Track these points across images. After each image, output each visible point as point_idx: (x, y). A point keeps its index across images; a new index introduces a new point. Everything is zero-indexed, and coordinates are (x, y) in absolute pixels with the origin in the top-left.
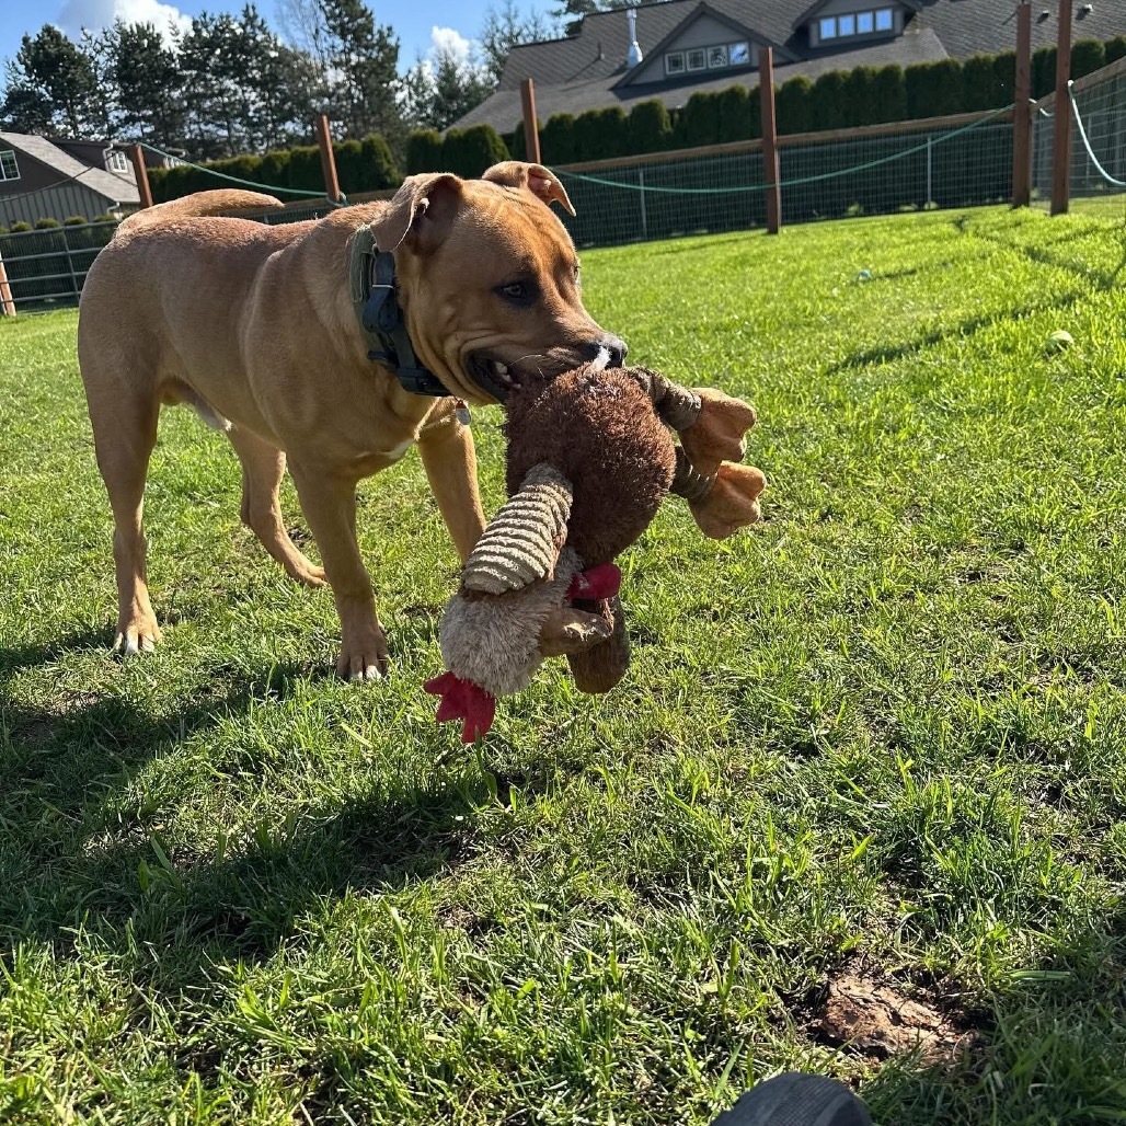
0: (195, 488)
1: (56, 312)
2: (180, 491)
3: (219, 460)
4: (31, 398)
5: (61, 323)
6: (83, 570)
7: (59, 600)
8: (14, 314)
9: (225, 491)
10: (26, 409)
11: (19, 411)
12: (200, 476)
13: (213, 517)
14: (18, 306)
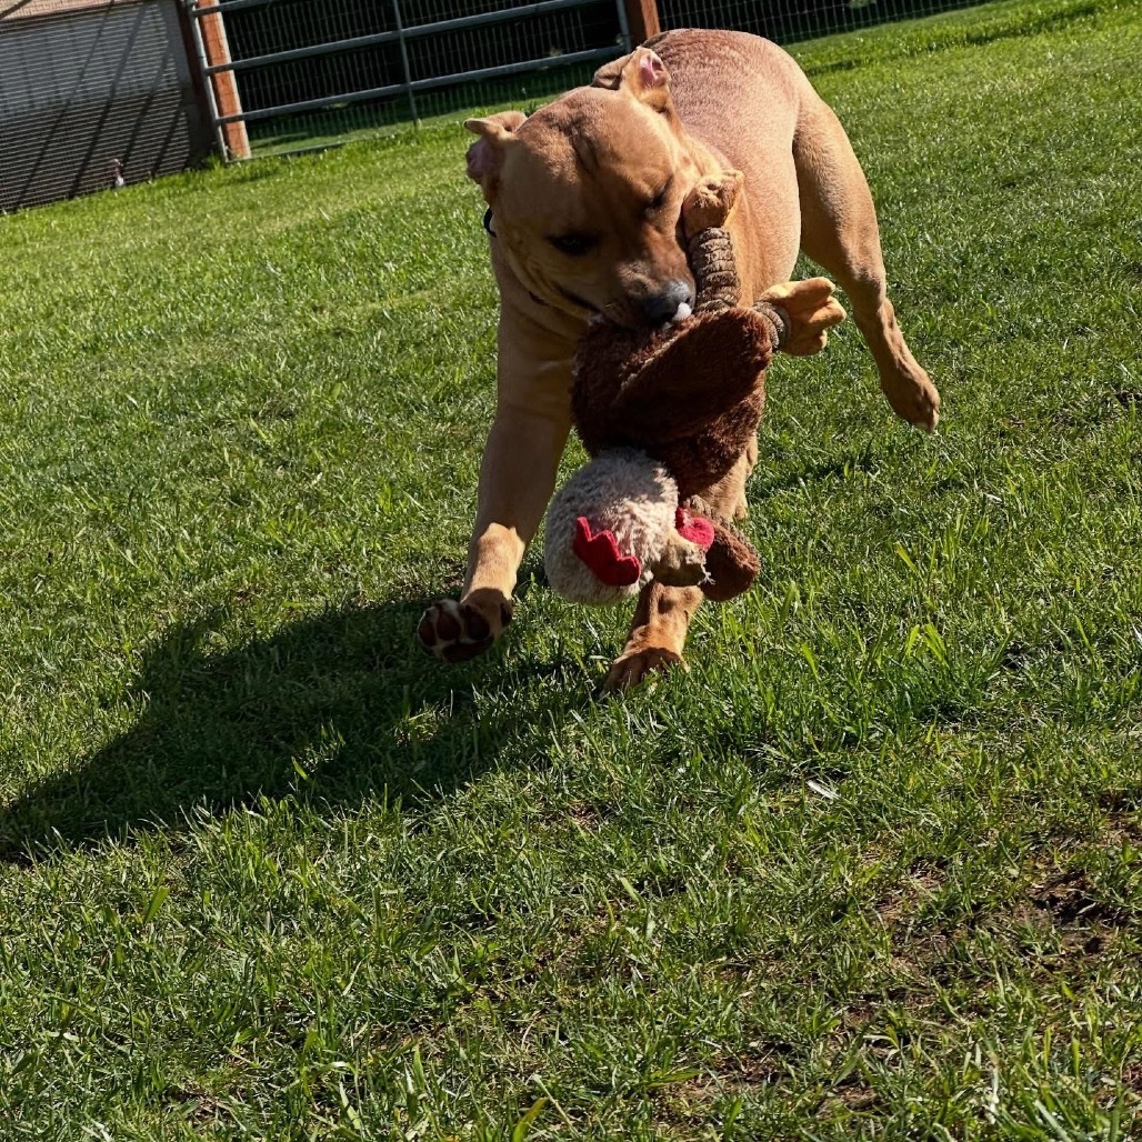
0: (765, 734)
1: (353, 139)
2: (725, 742)
3: (829, 633)
4: (302, 423)
5: (369, 178)
6: (467, 998)
7: (412, 1107)
8: (248, 155)
9: (851, 740)
10: (287, 454)
11: (271, 466)
12: (779, 691)
13: (820, 833)
14: (255, 129)
